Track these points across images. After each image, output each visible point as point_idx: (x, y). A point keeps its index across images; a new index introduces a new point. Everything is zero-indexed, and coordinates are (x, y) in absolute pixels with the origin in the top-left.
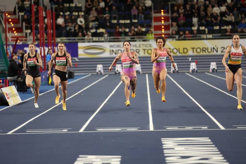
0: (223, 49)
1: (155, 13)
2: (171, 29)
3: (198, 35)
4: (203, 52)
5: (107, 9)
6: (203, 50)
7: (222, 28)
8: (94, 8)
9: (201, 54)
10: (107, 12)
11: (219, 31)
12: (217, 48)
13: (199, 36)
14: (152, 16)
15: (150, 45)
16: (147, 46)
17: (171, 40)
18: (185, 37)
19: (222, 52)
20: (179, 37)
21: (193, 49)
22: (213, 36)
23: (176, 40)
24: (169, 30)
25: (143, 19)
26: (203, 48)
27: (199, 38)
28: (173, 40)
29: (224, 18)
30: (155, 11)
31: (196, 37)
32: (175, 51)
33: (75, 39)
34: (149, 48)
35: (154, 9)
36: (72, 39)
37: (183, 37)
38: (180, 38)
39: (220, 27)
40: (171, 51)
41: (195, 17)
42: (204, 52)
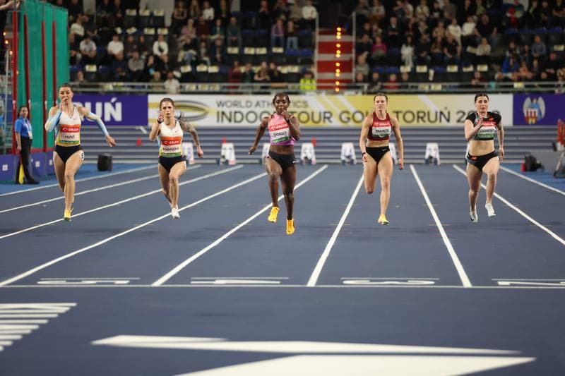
0: (461, 114)
1: (321, 33)
2: (354, 70)
3: (410, 84)
4: (418, 121)
5: (219, 22)
6: (418, 117)
7: (465, 70)
8: (191, 21)
9: (415, 124)
10: (218, 29)
11: (459, 76)
12: (449, 113)
13: (412, 87)
14: (315, 39)
15: (305, 104)
16: (299, 104)
17: (352, 92)
18: (382, 87)
19: (459, 121)
20: (369, 88)
21: (397, 113)
22: (443, 87)
23: (363, 93)
24: (350, 71)
25: (295, 46)
26: (418, 112)
27: (414, 90)
28: (357, 93)
29: (469, 49)
30: (323, 30)
31: (407, 87)
32: (358, 117)
33: (143, 87)
34: (302, 109)
35: (320, 26)
36: (139, 87)
37: (377, 87)
38: (372, 90)
39: (460, 69)
40: (350, 116)
41: (407, 46)
42: (420, 120)
